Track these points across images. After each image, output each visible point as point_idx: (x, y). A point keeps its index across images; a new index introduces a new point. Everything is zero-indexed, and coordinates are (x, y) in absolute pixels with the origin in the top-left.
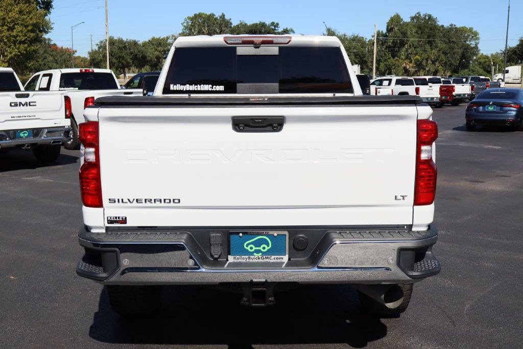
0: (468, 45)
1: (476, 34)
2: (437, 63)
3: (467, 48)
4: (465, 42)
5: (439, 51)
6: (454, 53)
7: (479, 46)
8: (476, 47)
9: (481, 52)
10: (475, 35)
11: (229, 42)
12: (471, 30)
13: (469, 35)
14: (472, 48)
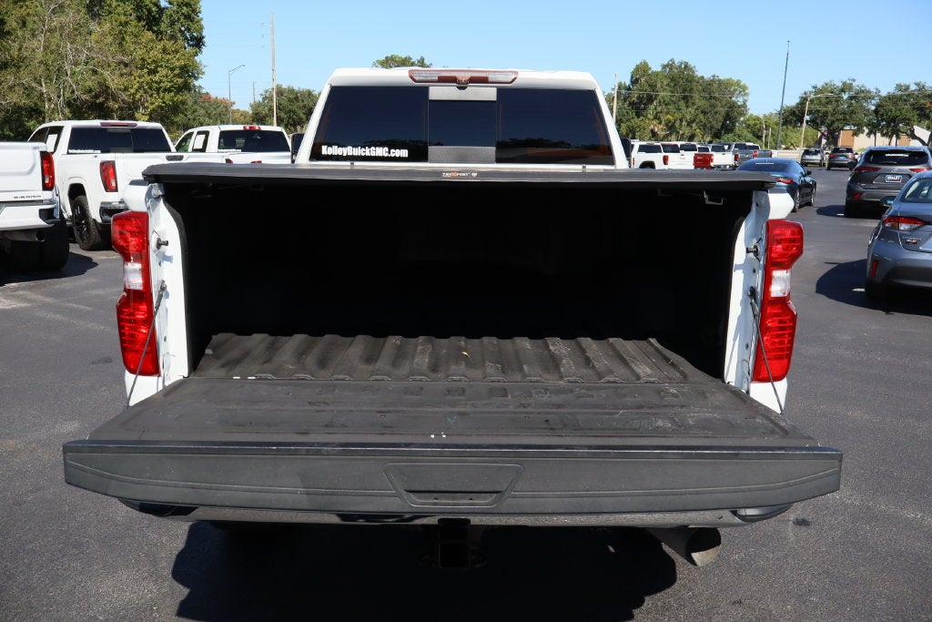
0: (734, 102)
1: (744, 88)
2: (694, 125)
3: (733, 106)
4: (731, 98)
5: (696, 109)
6: (716, 113)
7: (748, 104)
8: (744, 105)
9: (750, 112)
10: (743, 90)
11: (417, 78)
12: (738, 83)
13: (735, 90)
14: (739, 107)
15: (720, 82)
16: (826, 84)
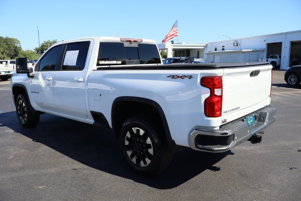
0: (16, 46)
1: (19, 41)
2: (4, 54)
3: (16, 47)
4: (14, 44)
5: (4, 48)
6: (11, 50)
7: (21, 46)
8: (20, 47)
9: (22, 50)
10: (18, 42)
11: (122, 41)
12: (16, 40)
13: (15, 42)
14: (18, 48)
15: (10, 39)
16: (48, 41)
